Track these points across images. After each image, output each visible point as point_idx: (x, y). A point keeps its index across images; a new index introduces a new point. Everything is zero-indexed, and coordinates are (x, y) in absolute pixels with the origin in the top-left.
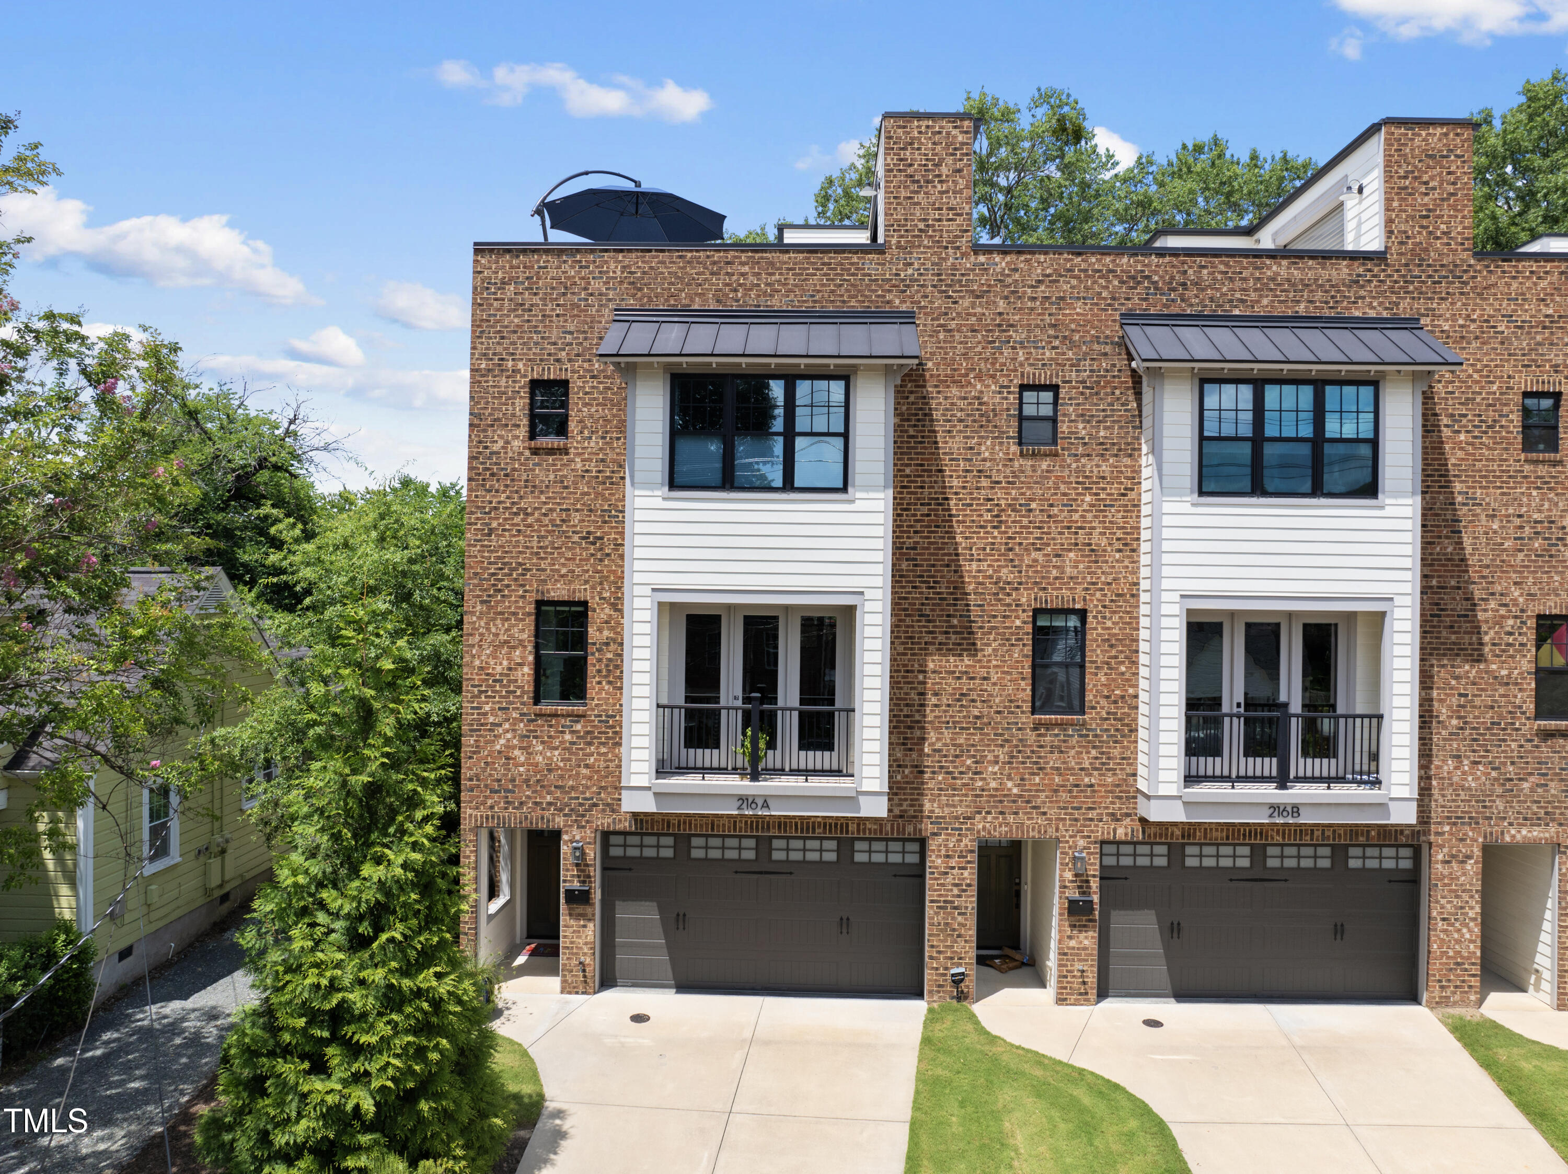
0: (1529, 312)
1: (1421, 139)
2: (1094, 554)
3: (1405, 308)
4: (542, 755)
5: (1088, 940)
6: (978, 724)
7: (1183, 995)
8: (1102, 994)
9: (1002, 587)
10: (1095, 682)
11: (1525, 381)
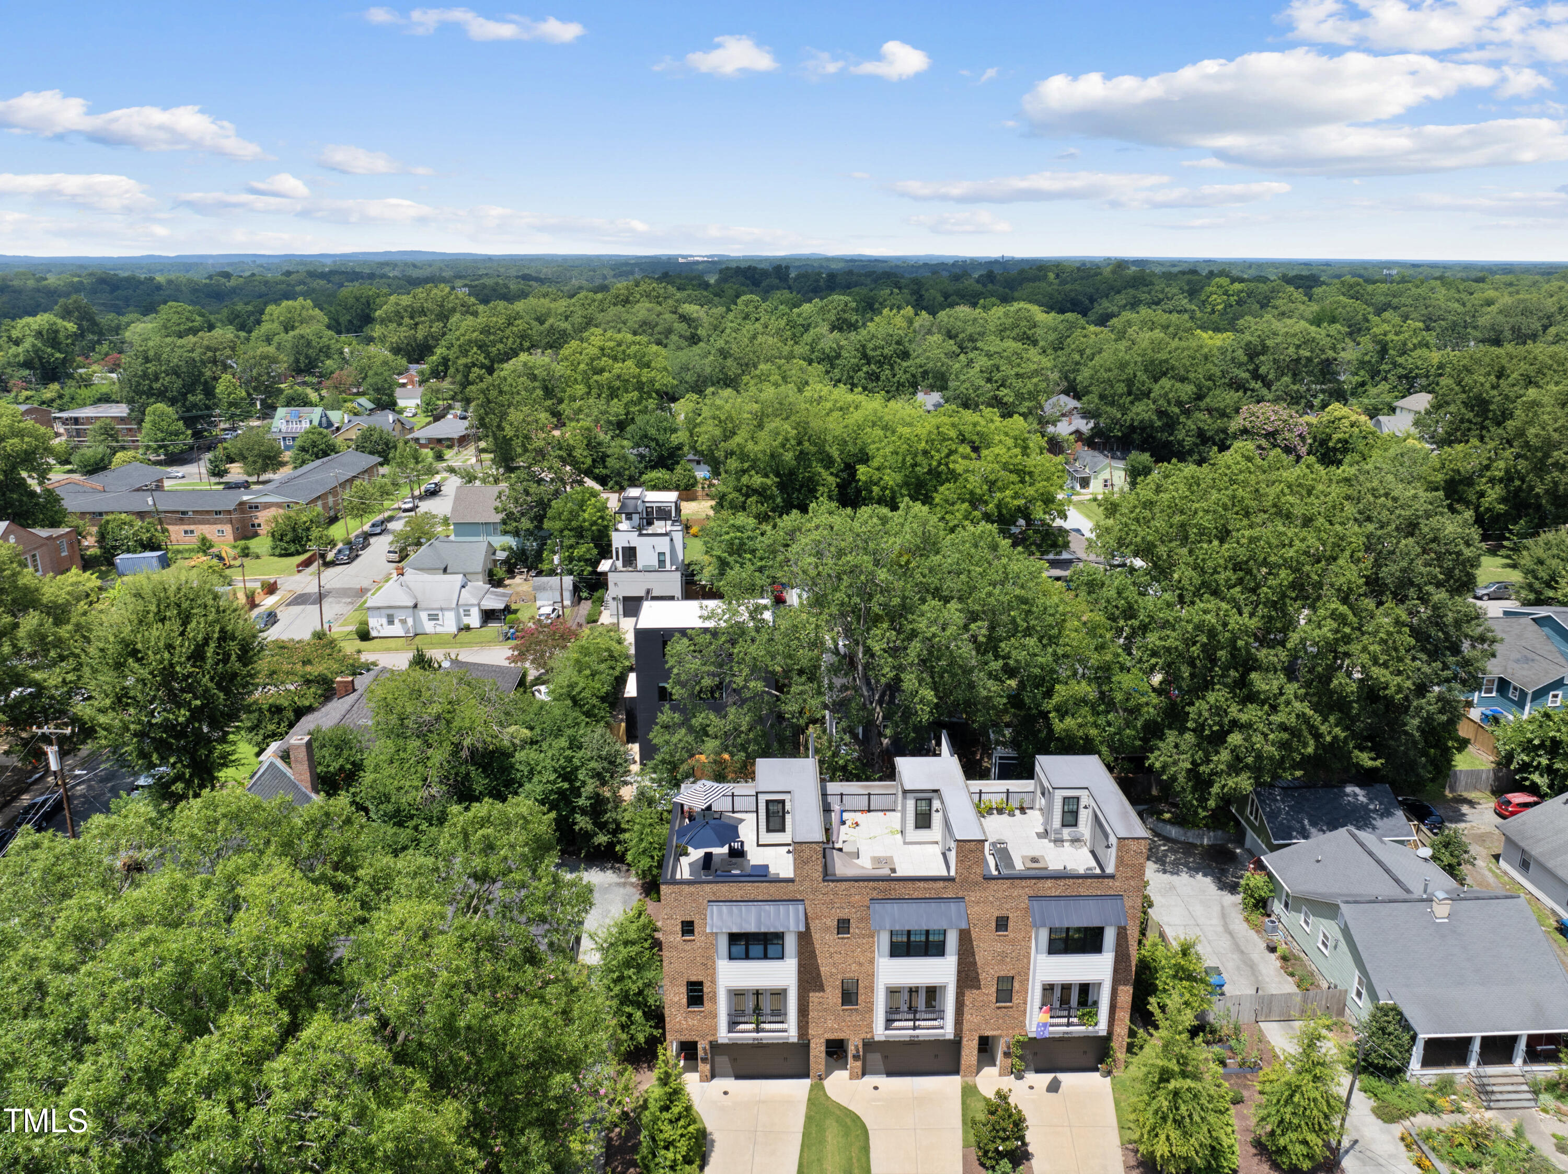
0: (1000, 895)
1: (967, 845)
2: (861, 964)
3: (960, 894)
4: (690, 1022)
5: (859, 1064)
6: (826, 1010)
7: (890, 1074)
8: (864, 1074)
9: (832, 975)
10: (861, 998)
11: (997, 914)
